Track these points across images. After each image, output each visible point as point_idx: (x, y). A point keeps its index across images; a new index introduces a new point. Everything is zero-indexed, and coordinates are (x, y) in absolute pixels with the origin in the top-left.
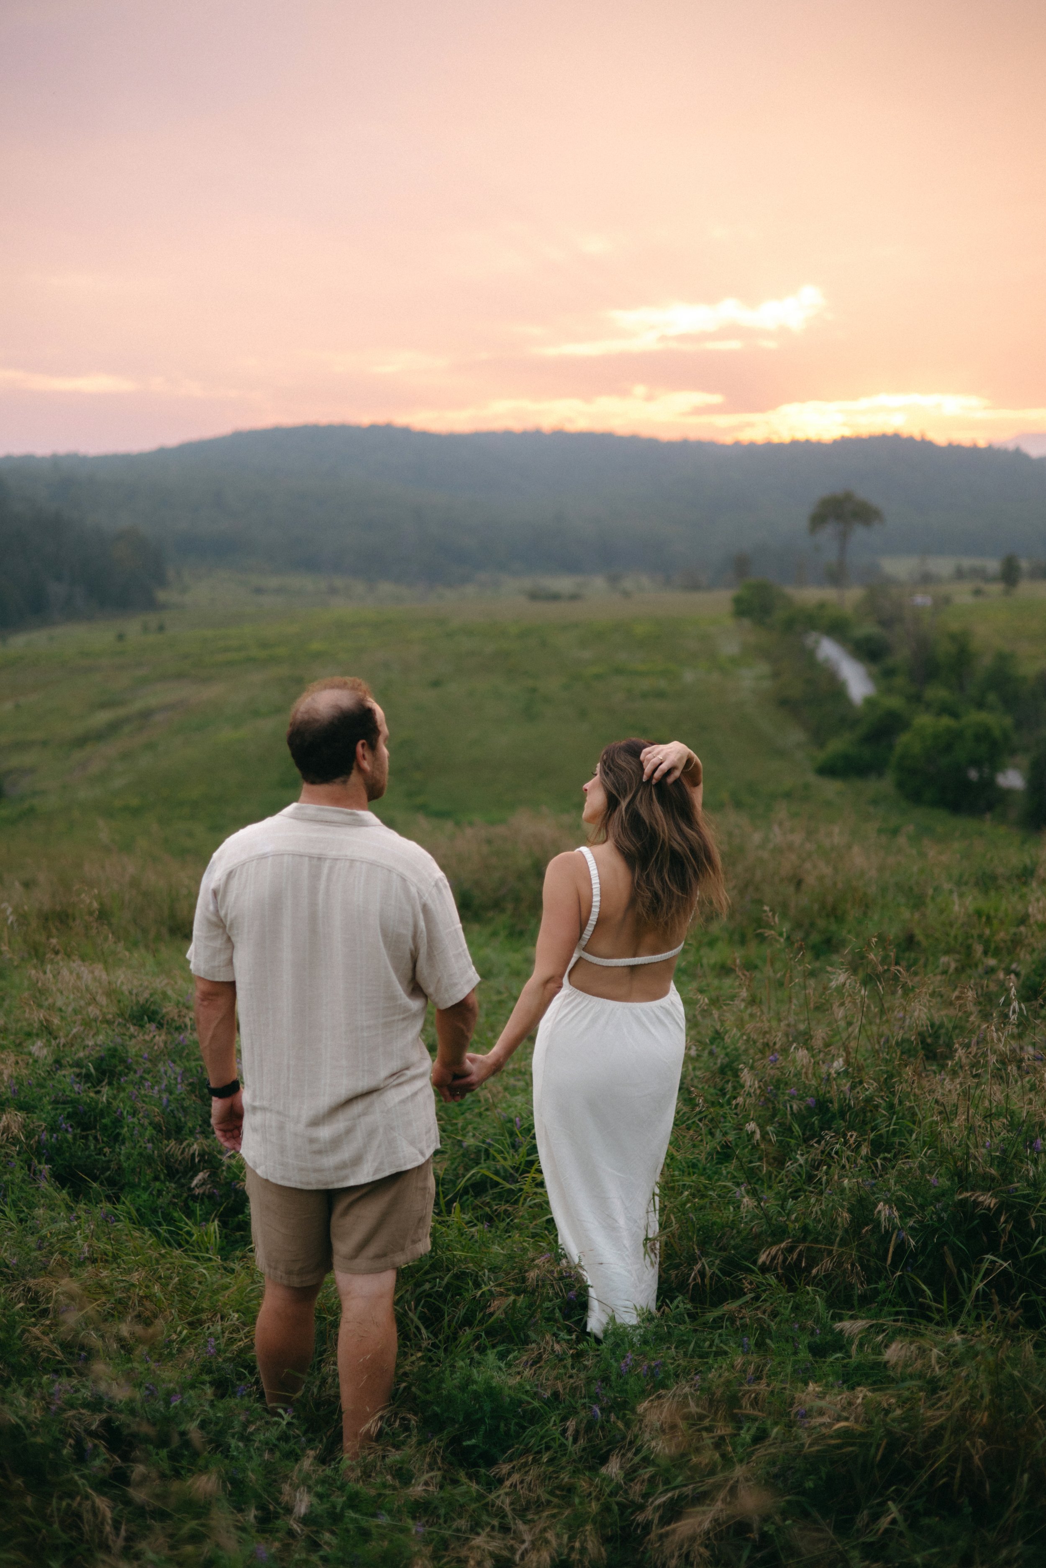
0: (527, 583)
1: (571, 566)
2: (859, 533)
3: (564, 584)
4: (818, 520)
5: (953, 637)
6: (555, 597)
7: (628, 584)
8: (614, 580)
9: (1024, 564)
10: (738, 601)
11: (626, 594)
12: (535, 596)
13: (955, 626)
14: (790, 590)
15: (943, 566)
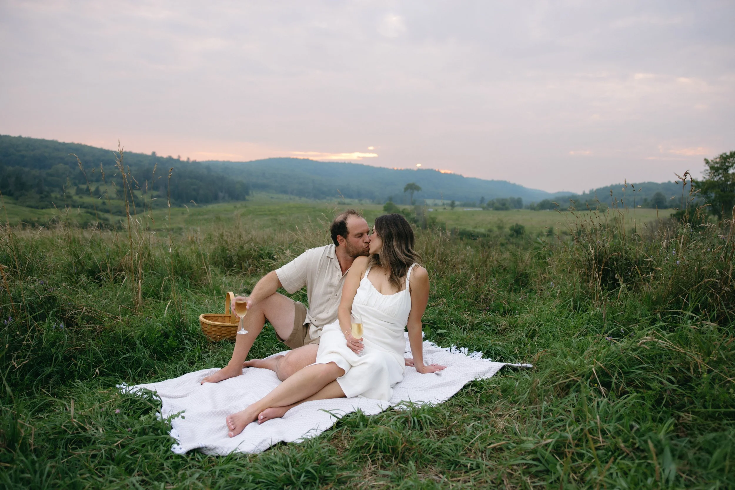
0: (339, 200)
1: (351, 197)
2: (415, 192)
3: (347, 201)
4: (406, 189)
5: (432, 218)
6: (344, 204)
7: (363, 202)
8: (360, 200)
9: (457, 203)
10: (385, 207)
11: (362, 204)
12: (339, 203)
13: (433, 216)
14: (396, 205)
15: (439, 202)
